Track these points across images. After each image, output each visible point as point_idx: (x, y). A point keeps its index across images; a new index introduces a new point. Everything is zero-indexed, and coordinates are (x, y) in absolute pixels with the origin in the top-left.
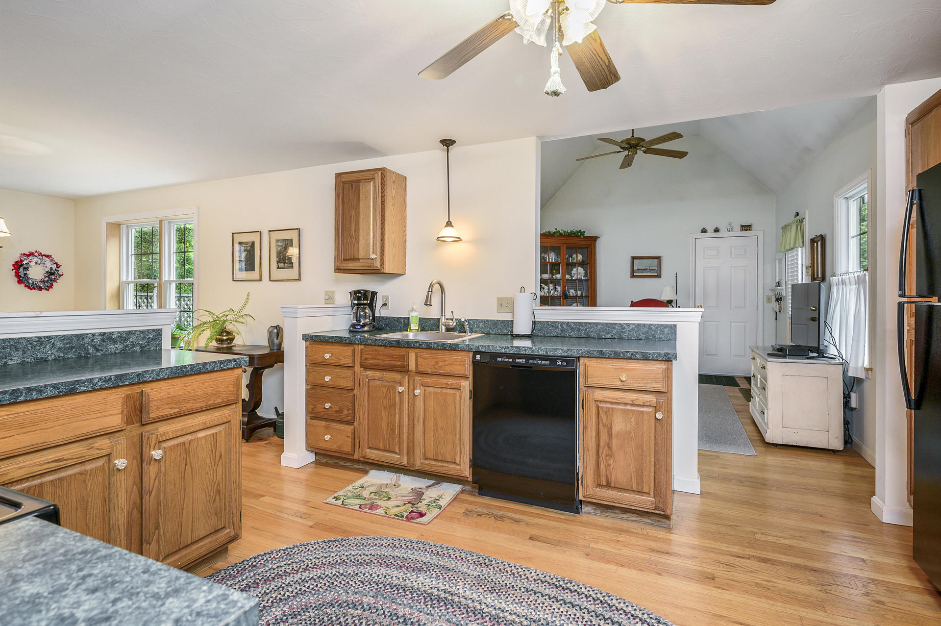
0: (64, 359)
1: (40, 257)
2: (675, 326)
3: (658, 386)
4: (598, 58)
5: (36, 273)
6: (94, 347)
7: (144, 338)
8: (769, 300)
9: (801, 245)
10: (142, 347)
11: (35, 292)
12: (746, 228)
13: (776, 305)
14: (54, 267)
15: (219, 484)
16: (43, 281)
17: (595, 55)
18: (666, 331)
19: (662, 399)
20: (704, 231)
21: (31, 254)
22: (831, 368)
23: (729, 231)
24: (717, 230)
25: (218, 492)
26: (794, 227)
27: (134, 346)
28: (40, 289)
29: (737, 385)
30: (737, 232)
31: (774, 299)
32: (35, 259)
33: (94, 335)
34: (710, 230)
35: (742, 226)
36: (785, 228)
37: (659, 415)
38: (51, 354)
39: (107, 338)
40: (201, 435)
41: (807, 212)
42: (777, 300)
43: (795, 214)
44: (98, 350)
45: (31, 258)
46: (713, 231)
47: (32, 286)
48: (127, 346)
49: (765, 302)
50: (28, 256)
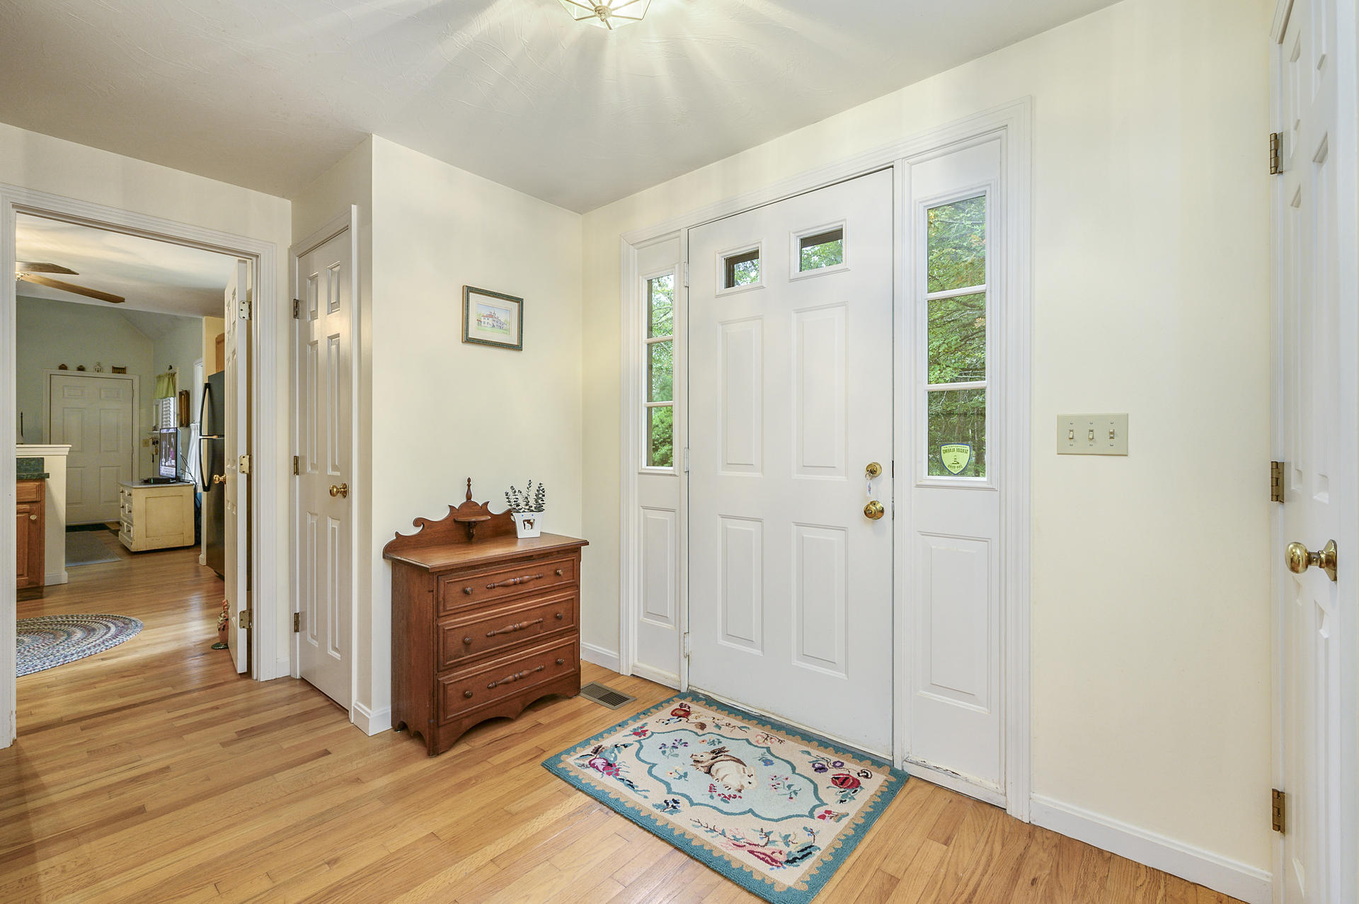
2: (43, 458)
3: (33, 497)
8: (146, 443)
9: (173, 395)
12: (119, 370)
13: (152, 448)
18: (33, 463)
19: (35, 507)
20: (63, 367)
22: (185, 489)
23: (98, 371)
24: (81, 369)
26: (166, 380)
29: (108, 528)
30: (108, 372)
31: (151, 442)
34: (72, 366)
35: (114, 368)
36: (159, 378)
37: (33, 517)
41: (178, 368)
42: (154, 443)
43: (168, 367)
46: (76, 369)
49: (142, 446)
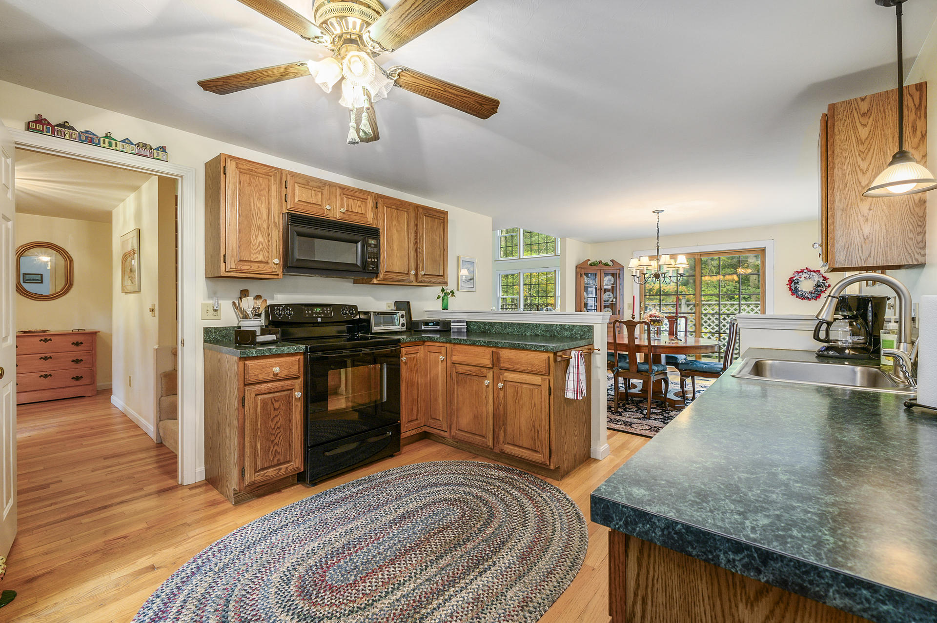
0: (545, 336)
1: (809, 273)
4: (413, 8)
5: (806, 285)
6: (557, 331)
7: (582, 330)
10: (581, 336)
11: (806, 301)
14: (821, 280)
15: (534, 421)
16: (810, 293)
17: (408, 14)
21: (802, 271)
25: (534, 426)
27: (576, 334)
28: (810, 300)
32: (804, 275)
33: (557, 325)
38: (540, 333)
39: (563, 327)
40: (525, 386)
44: (559, 334)
45: (800, 274)
47: (803, 297)
48: (573, 334)
50: (799, 272)
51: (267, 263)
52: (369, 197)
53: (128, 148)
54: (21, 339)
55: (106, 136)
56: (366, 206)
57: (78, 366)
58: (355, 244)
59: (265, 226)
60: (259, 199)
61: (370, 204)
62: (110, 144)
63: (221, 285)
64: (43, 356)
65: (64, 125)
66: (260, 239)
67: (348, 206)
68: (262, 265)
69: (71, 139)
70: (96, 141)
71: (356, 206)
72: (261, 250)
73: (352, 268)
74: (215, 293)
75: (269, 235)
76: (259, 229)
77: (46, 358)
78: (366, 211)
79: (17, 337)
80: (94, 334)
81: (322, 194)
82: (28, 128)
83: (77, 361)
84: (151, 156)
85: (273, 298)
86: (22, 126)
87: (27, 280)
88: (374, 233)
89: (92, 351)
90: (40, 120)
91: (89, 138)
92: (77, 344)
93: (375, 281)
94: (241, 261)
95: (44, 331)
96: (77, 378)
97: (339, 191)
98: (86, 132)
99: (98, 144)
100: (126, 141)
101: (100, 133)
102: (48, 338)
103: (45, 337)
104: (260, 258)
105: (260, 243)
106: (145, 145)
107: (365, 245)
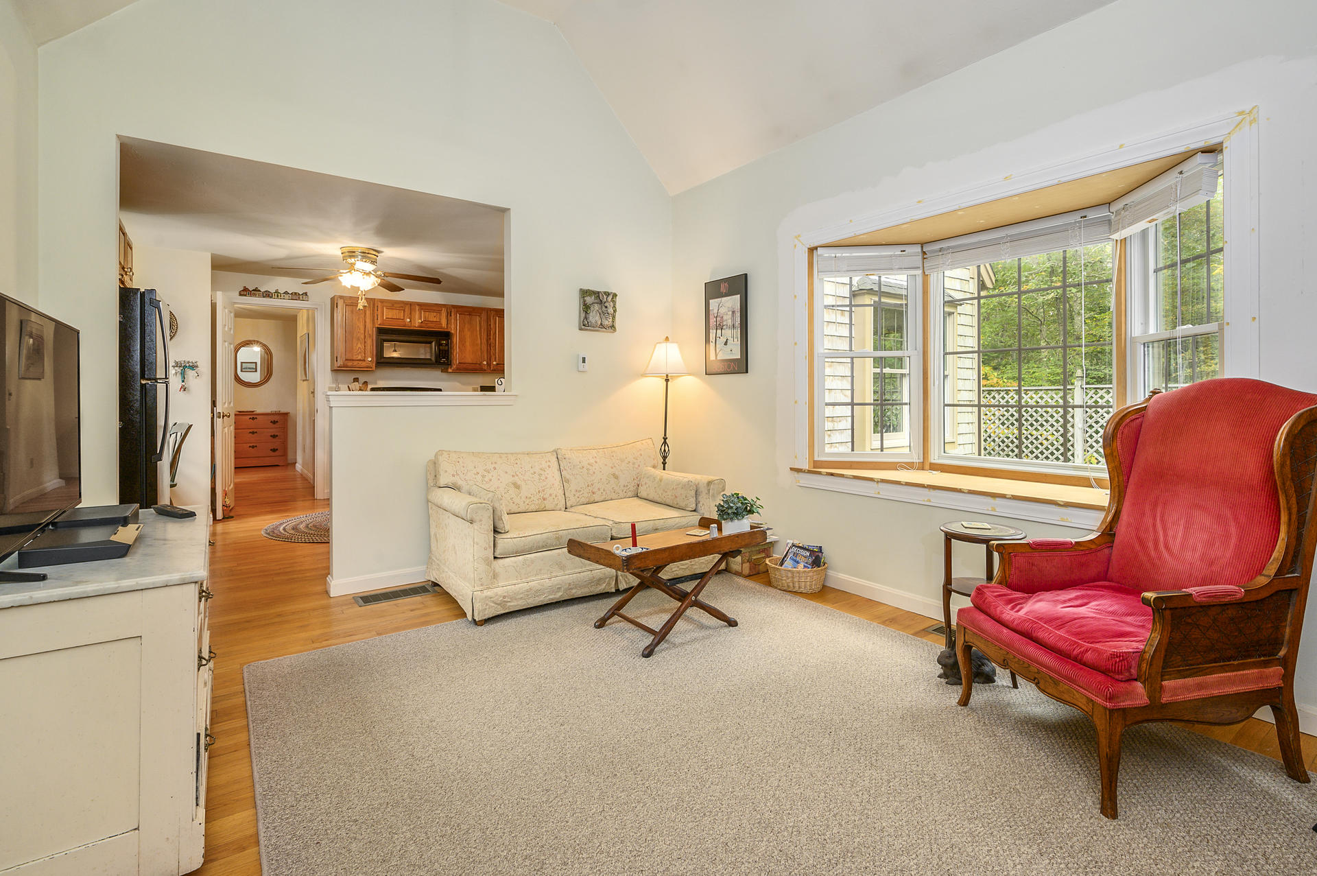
51: (365, 361)
52: (443, 309)
53: (287, 296)
54: (238, 417)
55: (276, 292)
56: (440, 315)
57: (274, 440)
58: (429, 345)
59: (362, 337)
60: (358, 319)
61: (444, 314)
62: (278, 296)
63: (341, 376)
64: (251, 431)
65: (256, 290)
66: (359, 345)
67: (425, 317)
68: (360, 362)
69: (259, 296)
70: (271, 295)
71: (432, 317)
72: (360, 352)
73: (427, 362)
74: (337, 380)
75: (365, 342)
76: (358, 339)
77: (253, 433)
78: (440, 319)
79: (235, 415)
80: (286, 414)
81: (404, 310)
82: (240, 295)
83: (274, 436)
84: (299, 299)
85: (376, 383)
86: (238, 293)
87: (244, 368)
88: (447, 335)
89: (284, 429)
90: (245, 289)
91: (268, 295)
92: (274, 422)
93: (450, 370)
94: (346, 360)
95: (253, 412)
96: (274, 450)
97: (417, 308)
98: (266, 291)
99: (271, 297)
100: (286, 293)
101: (273, 291)
102: (255, 417)
103: (253, 415)
104: (359, 357)
105: (359, 348)
106: (296, 293)
107: (439, 345)
